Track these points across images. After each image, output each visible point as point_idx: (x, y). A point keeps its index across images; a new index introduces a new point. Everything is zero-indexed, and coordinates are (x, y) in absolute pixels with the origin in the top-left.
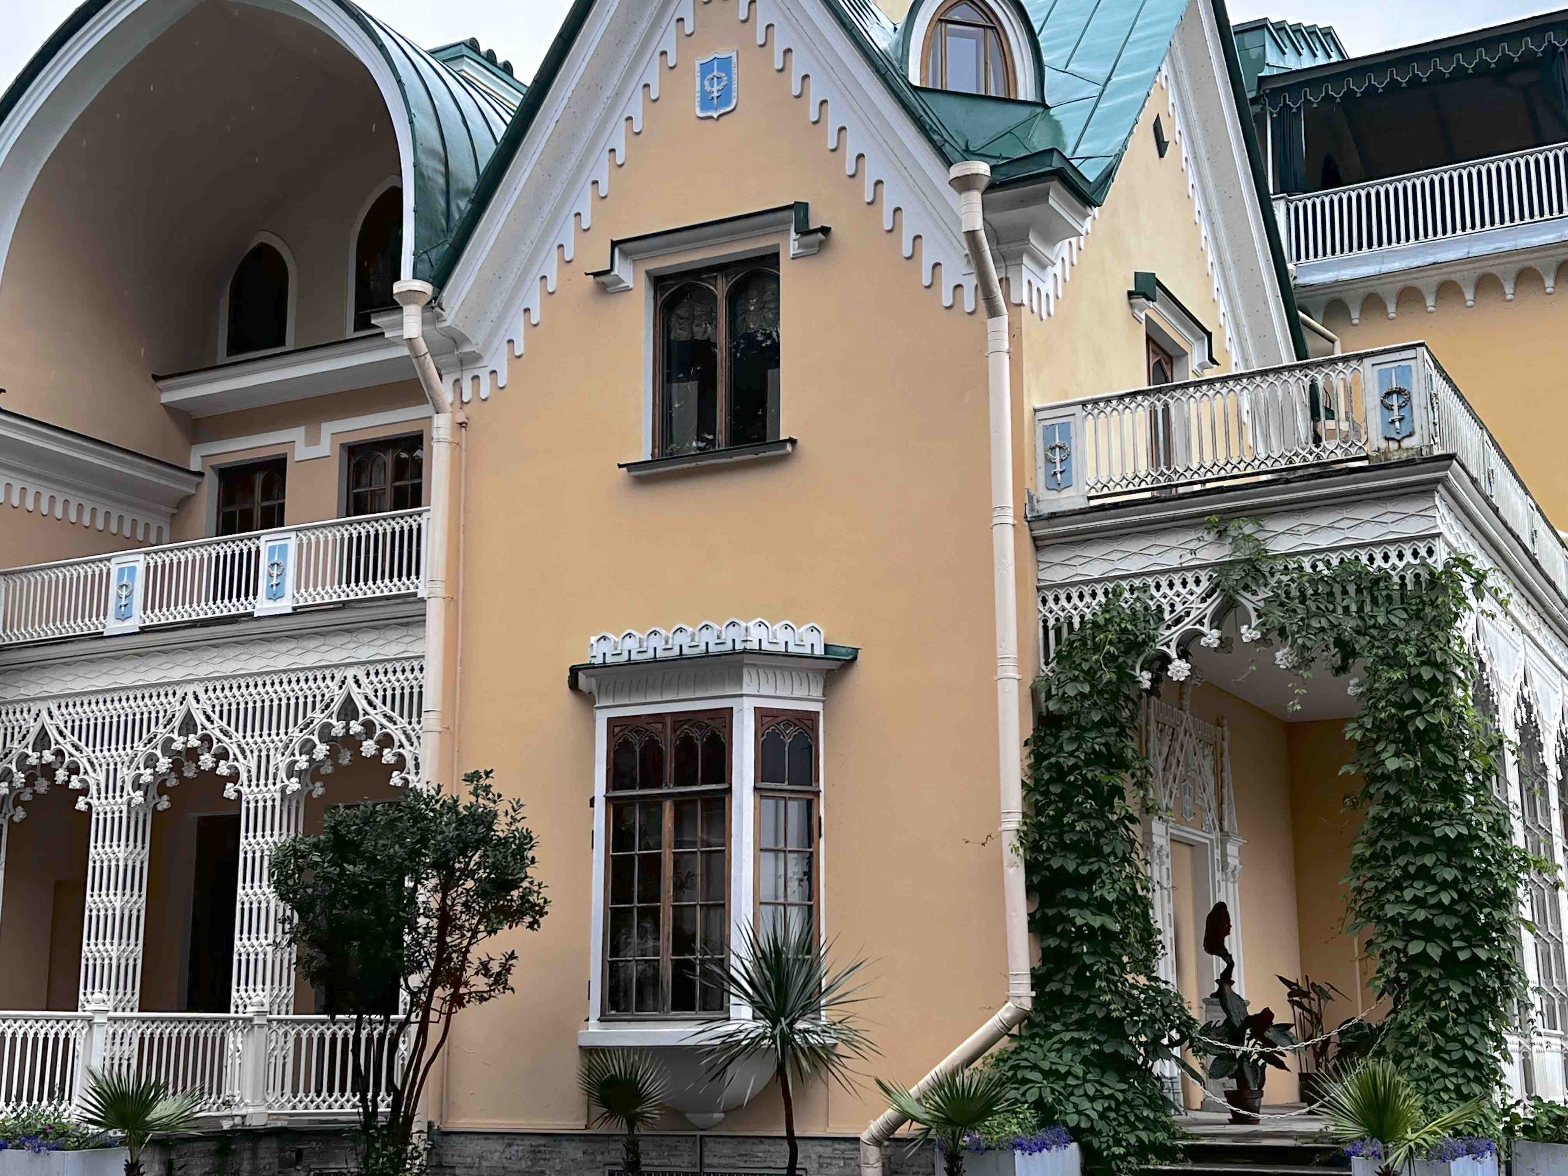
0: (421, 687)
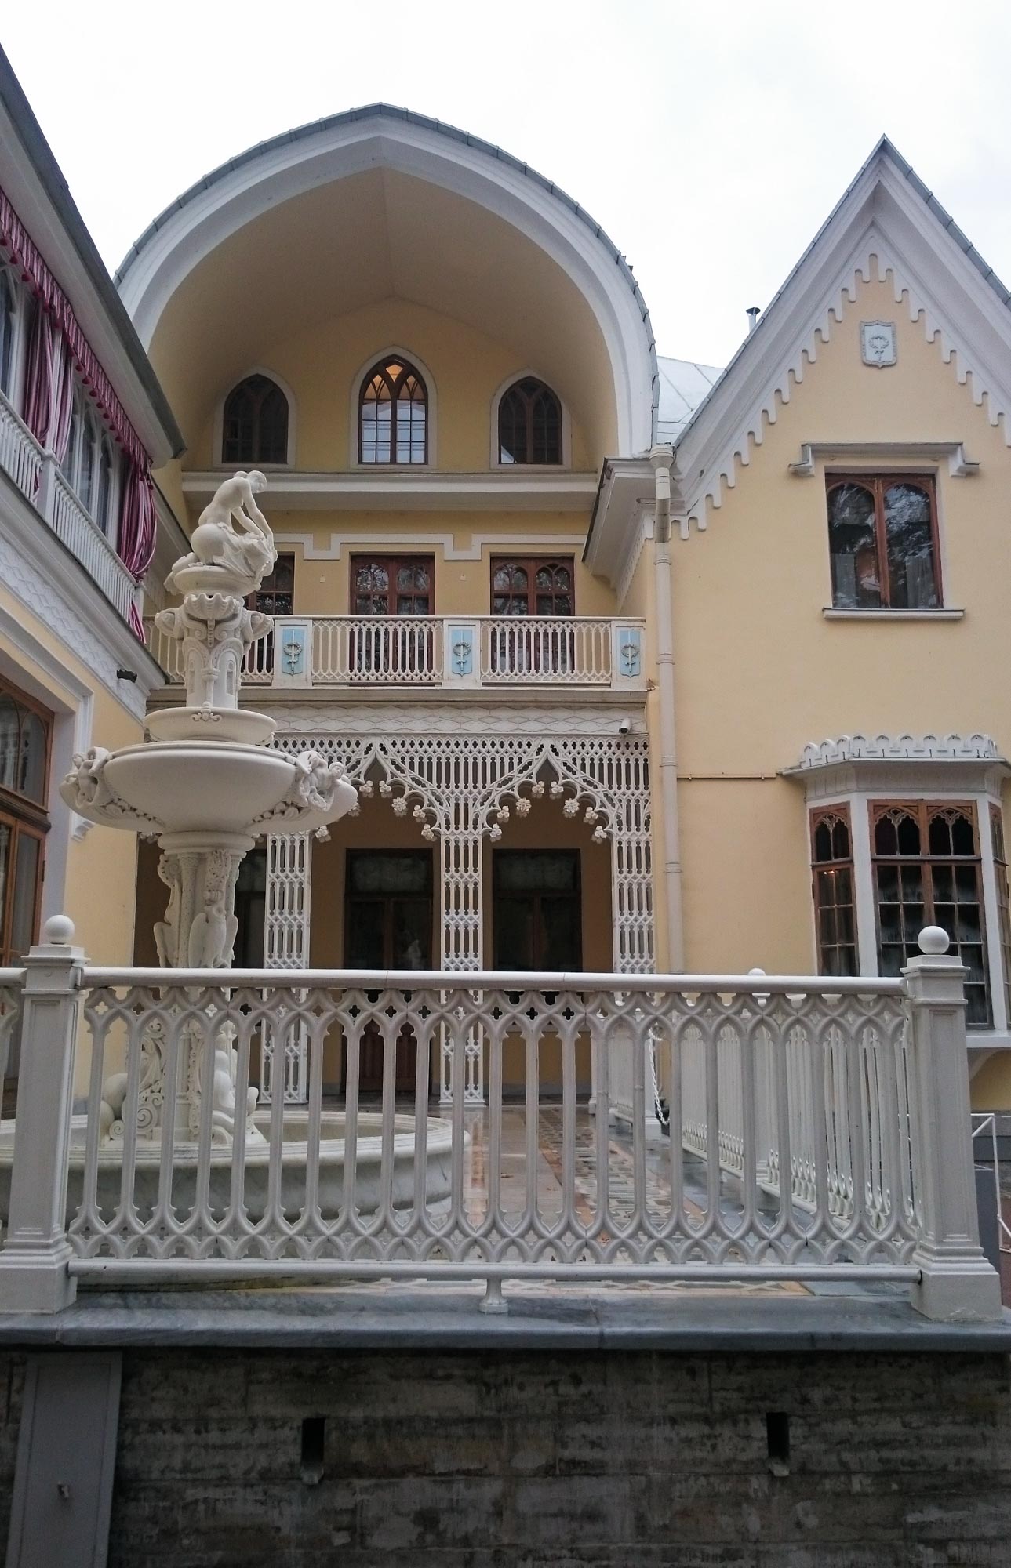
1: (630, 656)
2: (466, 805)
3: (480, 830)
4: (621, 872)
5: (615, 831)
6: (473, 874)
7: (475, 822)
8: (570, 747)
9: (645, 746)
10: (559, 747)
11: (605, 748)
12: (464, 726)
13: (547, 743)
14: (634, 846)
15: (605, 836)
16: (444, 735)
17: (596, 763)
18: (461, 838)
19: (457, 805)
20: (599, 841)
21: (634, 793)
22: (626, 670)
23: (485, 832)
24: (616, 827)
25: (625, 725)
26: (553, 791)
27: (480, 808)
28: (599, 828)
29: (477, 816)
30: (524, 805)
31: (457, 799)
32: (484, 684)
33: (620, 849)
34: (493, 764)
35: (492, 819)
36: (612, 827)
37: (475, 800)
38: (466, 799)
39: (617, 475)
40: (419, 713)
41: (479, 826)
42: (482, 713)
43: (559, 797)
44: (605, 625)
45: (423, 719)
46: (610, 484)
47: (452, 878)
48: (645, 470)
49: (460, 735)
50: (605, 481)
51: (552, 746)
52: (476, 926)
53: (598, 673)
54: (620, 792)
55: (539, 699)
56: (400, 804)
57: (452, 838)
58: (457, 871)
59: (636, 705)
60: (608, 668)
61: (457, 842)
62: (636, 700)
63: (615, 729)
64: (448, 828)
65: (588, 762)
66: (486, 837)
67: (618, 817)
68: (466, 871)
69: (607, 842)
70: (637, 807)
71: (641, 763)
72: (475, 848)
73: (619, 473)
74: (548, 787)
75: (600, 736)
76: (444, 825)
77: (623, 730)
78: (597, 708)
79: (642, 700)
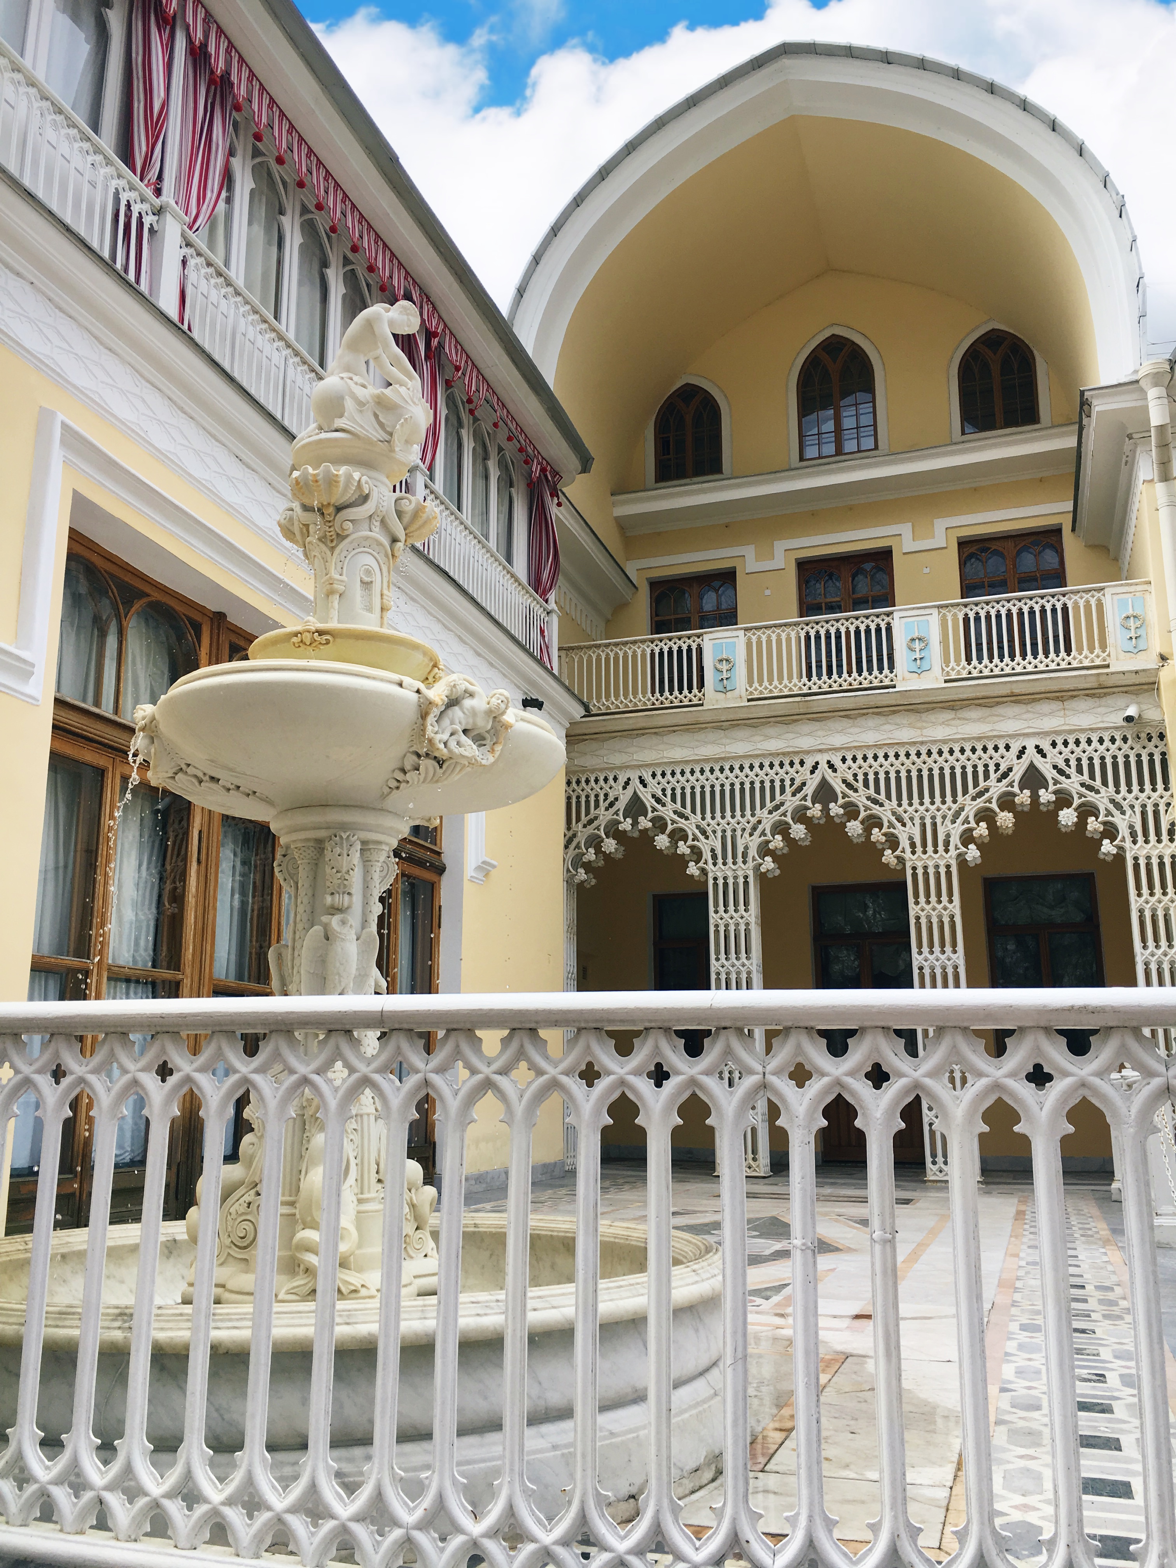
0: (1163, 754)
1: (1133, 628)
2: (934, 825)
3: (953, 853)
4: (1139, 895)
5: (1128, 844)
6: (948, 905)
7: (947, 843)
8: (1060, 746)
9: (1162, 736)
10: (1046, 746)
11: (1107, 743)
12: (925, 732)
13: (1030, 744)
14: (1155, 862)
15: (1114, 851)
16: (902, 744)
17: (1097, 762)
18: (931, 864)
19: (923, 825)
20: (1109, 859)
21: (1150, 797)
22: (1130, 646)
23: (959, 855)
24: (1129, 840)
25: (1132, 711)
26: (1042, 800)
27: (951, 826)
28: (1106, 842)
29: (948, 836)
30: (1005, 819)
31: (922, 818)
32: (946, 681)
33: (1136, 866)
34: (964, 774)
35: (967, 838)
36: (1123, 840)
37: (944, 817)
38: (933, 818)
39: (1097, 409)
40: (871, 722)
41: (952, 847)
42: (948, 715)
43: (1052, 807)
44: (1097, 595)
45: (876, 729)
46: (1092, 425)
47: (923, 910)
48: (1135, 396)
49: (922, 743)
50: (1085, 421)
51: (1037, 747)
52: (956, 967)
53: (1092, 653)
54: (1130, 797)
55: (1017, 691)
56: (854, 828)
57: (919, 864)
58: (928, 902)
59: (1146, 687)
60: (1103, 646)
61: (925, 868)
62: (1143, 681)
63: (1117, 719)
64: (913, 853)
65: (1085, 763)
66: (962, 862)
67: (1131, 827)
68: (940, 902)
69: (1120, 858)
70: (1156, 813)
71: (1157, 759)
72: (949, 874)
73: (1099, 406)
74: (1035, 797)
75: (1100, 729)
76: (908, 850)
77: (1129, 719)
78: (1093, 696)
79: (1152, 680)
